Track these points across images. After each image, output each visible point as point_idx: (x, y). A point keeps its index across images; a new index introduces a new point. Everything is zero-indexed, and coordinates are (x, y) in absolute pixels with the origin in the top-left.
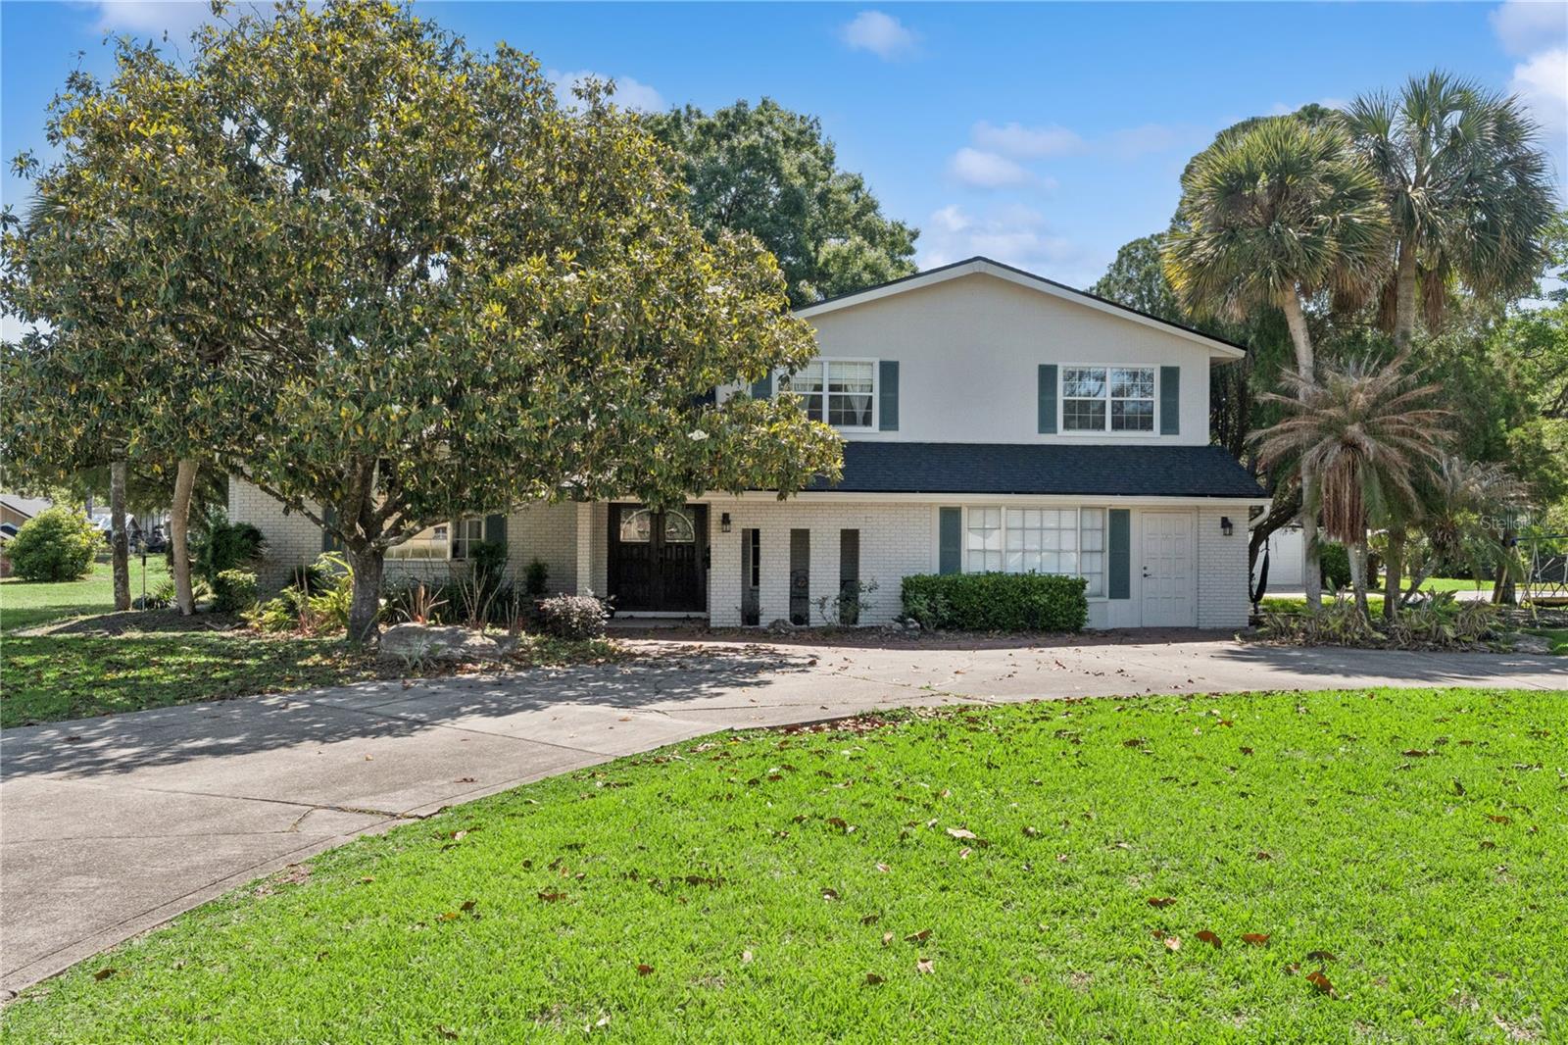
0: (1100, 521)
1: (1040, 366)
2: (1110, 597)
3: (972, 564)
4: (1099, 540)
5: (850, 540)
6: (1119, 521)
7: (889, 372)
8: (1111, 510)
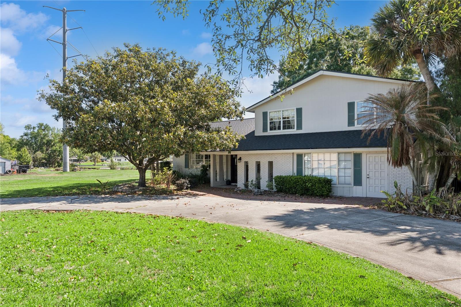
0: (351, 157)
1: (348, 103)
2: (354, 185)
3: (307, 172)
4: (351, 164)
5: (271, 164)
6: (357, 157)
7: (299, 111)
8: (354, 153)
